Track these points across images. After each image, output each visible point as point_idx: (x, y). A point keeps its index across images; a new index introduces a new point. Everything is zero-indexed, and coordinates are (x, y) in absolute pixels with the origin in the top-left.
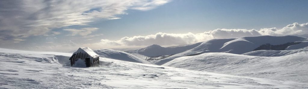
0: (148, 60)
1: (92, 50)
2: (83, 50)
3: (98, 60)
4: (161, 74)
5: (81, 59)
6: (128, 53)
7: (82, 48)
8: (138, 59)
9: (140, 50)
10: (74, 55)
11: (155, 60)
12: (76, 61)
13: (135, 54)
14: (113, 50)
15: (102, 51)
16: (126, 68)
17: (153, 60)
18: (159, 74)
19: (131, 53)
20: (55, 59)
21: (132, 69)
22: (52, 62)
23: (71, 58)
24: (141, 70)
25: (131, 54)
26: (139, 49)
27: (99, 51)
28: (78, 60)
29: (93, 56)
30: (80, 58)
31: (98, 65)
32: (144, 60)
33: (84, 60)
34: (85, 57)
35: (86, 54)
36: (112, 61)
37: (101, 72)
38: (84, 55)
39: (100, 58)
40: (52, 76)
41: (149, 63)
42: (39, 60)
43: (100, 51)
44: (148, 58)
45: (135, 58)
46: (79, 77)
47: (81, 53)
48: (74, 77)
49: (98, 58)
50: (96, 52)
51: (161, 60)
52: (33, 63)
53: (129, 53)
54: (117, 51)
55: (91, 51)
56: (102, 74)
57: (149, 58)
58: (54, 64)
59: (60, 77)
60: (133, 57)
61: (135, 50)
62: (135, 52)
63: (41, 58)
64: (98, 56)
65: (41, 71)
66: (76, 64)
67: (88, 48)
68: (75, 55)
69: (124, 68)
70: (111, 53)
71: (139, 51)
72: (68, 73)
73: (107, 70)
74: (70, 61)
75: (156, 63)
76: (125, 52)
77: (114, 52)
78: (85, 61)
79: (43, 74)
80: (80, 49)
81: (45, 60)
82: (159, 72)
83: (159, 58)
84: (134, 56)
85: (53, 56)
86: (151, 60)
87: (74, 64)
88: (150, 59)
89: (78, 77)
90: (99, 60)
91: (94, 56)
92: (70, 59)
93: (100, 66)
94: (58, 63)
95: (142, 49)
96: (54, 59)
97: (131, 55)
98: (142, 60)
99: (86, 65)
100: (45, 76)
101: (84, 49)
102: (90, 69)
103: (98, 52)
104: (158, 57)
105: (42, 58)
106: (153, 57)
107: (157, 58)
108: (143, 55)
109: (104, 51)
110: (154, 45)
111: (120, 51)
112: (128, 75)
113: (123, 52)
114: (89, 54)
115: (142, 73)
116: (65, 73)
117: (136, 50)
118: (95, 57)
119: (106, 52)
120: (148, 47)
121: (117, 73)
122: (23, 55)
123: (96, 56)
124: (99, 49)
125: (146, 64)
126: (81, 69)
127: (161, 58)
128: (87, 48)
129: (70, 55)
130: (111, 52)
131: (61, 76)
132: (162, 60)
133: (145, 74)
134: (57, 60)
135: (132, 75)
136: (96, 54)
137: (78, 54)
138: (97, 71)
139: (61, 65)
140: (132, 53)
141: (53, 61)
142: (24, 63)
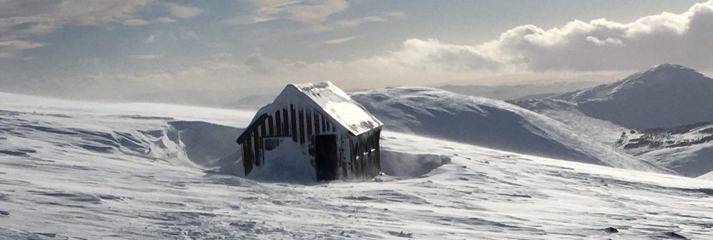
0: (628, 147)
1: (347, 91)
2: (302, 97)
3: (377, 146)
4: (705, 225)
5: (295, 139)
6: (526, 111)
7: (299, 86)
8: (575, 141)
9: (589, 94)
10: (259, 120)
11: (671, 144)
12: (270, 148)
13: (563, 114)
14: (451, 95)
15: (394, 99)
16: (514, 190)
17: (657, 145)
18: (693, 223)
19: (541, 108)
20: (172, 136)
21: (546, 197)
22: (157, 152)
23: (246, 137)
24: (596, 199)
25: (542, 117)
26: (584, 88)
27: (378, 98)
28: (277, 143)
29: (354, 127)
30: (287, 135)
31: (374, 169)
32: (609, 149)
33: (307, 143)
34: (314, 133)
35: (316, 117)
36: (446, 153)
37: (390, 206)
38: (309, 122)
39: (383, 134)
40: (157, 227)
41: (635, 161)
42: (102, 142)
43: (386, 98)
44: (632, 136)
45: (563, 136)
46: (282, 231)
47: (293, 111)
48: (258, 232)
49: (374, 137)
50: (364, 102)
51: (699, 147)
52: (77, 156)
53: (532, 109)
54: (471, 98)
55: (344, 100)
56: (394, 217)
57: (637, 136)
58: (165, 166)
59: (195, 228)
60: (550, 128)
61: (562, 97)
62: (564, 106)
63: (109, 136)
64: (376, 125)
65: (110, 198)
66: (266, 166)
67: (330, 83)
68: (267, 121)
69: (503, 188)
70: (441, 109)
71: (580, 98)
72: (232, 212)
73: (416, 201)
74: (240, 147)
75: (675, 163)
76: (509, 102)
77: (452, 105)
78: (311, 152)
79: (116, 212)
80: (290, 89)
81: (127, 142)
82: (692, 213)
83: (689, 136)
84: (557, 124)
85: (161, 125)
86: (646, 148)
87: (258, 164)
88: (642, 142)
89: (277, 230)
90: (382, 144)
91: (357, 123)
92: (239, 141)
93: (384, 177)
94: (186, 159)
95: (603, 87)
96: (165, 140)
97: (542, 121)
98: (600, 145)
99: (313, 171)
100: (124, 223)
101: (307, 89)
102: (336, 191)
103: (374, 104)
104: (685, 129)
105: (115, 136)
106: (656, 131)
107: (677, 138)
108: (603, 119)
109: (403, 98)
110: (665, 69)
111: (483, 100)
112: (525, 224)
113: (501, 104)
114: (334, 116)
115: (596, 220)
116: (215, 212)
117: (567, 96)
118: (361, 131)
119: (413, 105)
120: (632, 79)
121: (470, 214)
122: (30, 119)
123: (364, 124)
124: (382, 91)
125: (621, 167)
126: (291, 187)
127: (701, 136)
128: (325, 86)
129: (243, 118)
130: (439, 104)
131: (199, 224)
132: (704, 149)
133: (613, 223)
134: (182, 144)
135: (545, 228)
136: (366, 117)
137: (278, 113)
138: (368, 204)
139: (197, 171)
140: (548, 107)
141: (161, 150)
142: (32, 155)
